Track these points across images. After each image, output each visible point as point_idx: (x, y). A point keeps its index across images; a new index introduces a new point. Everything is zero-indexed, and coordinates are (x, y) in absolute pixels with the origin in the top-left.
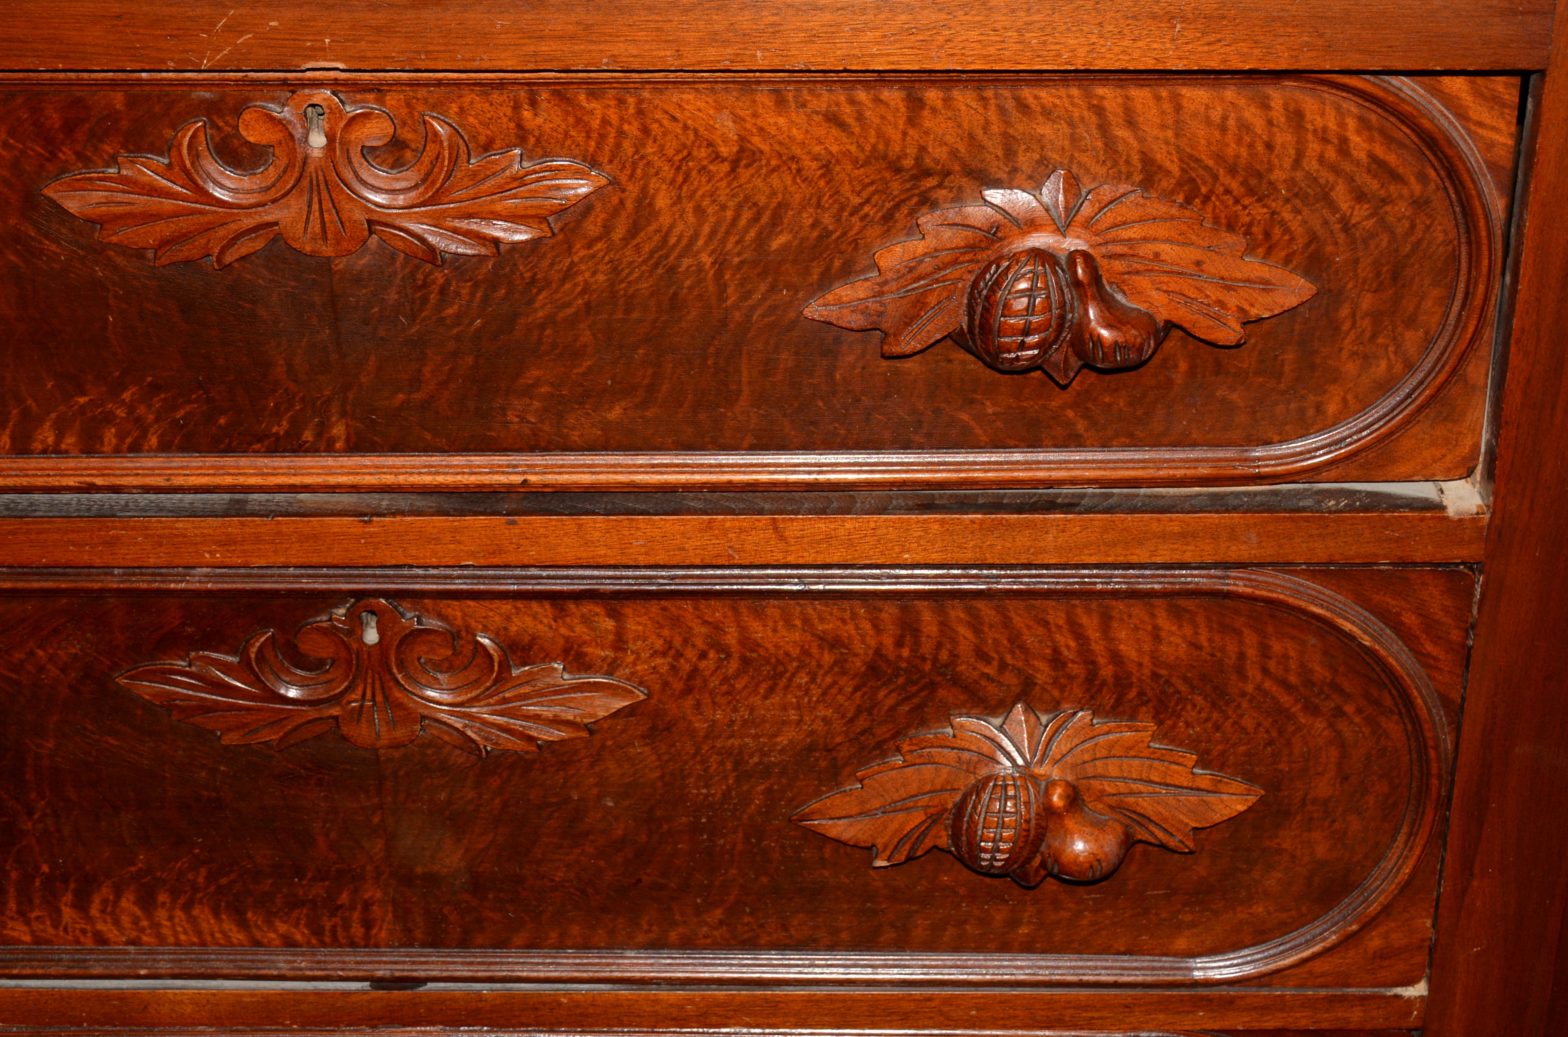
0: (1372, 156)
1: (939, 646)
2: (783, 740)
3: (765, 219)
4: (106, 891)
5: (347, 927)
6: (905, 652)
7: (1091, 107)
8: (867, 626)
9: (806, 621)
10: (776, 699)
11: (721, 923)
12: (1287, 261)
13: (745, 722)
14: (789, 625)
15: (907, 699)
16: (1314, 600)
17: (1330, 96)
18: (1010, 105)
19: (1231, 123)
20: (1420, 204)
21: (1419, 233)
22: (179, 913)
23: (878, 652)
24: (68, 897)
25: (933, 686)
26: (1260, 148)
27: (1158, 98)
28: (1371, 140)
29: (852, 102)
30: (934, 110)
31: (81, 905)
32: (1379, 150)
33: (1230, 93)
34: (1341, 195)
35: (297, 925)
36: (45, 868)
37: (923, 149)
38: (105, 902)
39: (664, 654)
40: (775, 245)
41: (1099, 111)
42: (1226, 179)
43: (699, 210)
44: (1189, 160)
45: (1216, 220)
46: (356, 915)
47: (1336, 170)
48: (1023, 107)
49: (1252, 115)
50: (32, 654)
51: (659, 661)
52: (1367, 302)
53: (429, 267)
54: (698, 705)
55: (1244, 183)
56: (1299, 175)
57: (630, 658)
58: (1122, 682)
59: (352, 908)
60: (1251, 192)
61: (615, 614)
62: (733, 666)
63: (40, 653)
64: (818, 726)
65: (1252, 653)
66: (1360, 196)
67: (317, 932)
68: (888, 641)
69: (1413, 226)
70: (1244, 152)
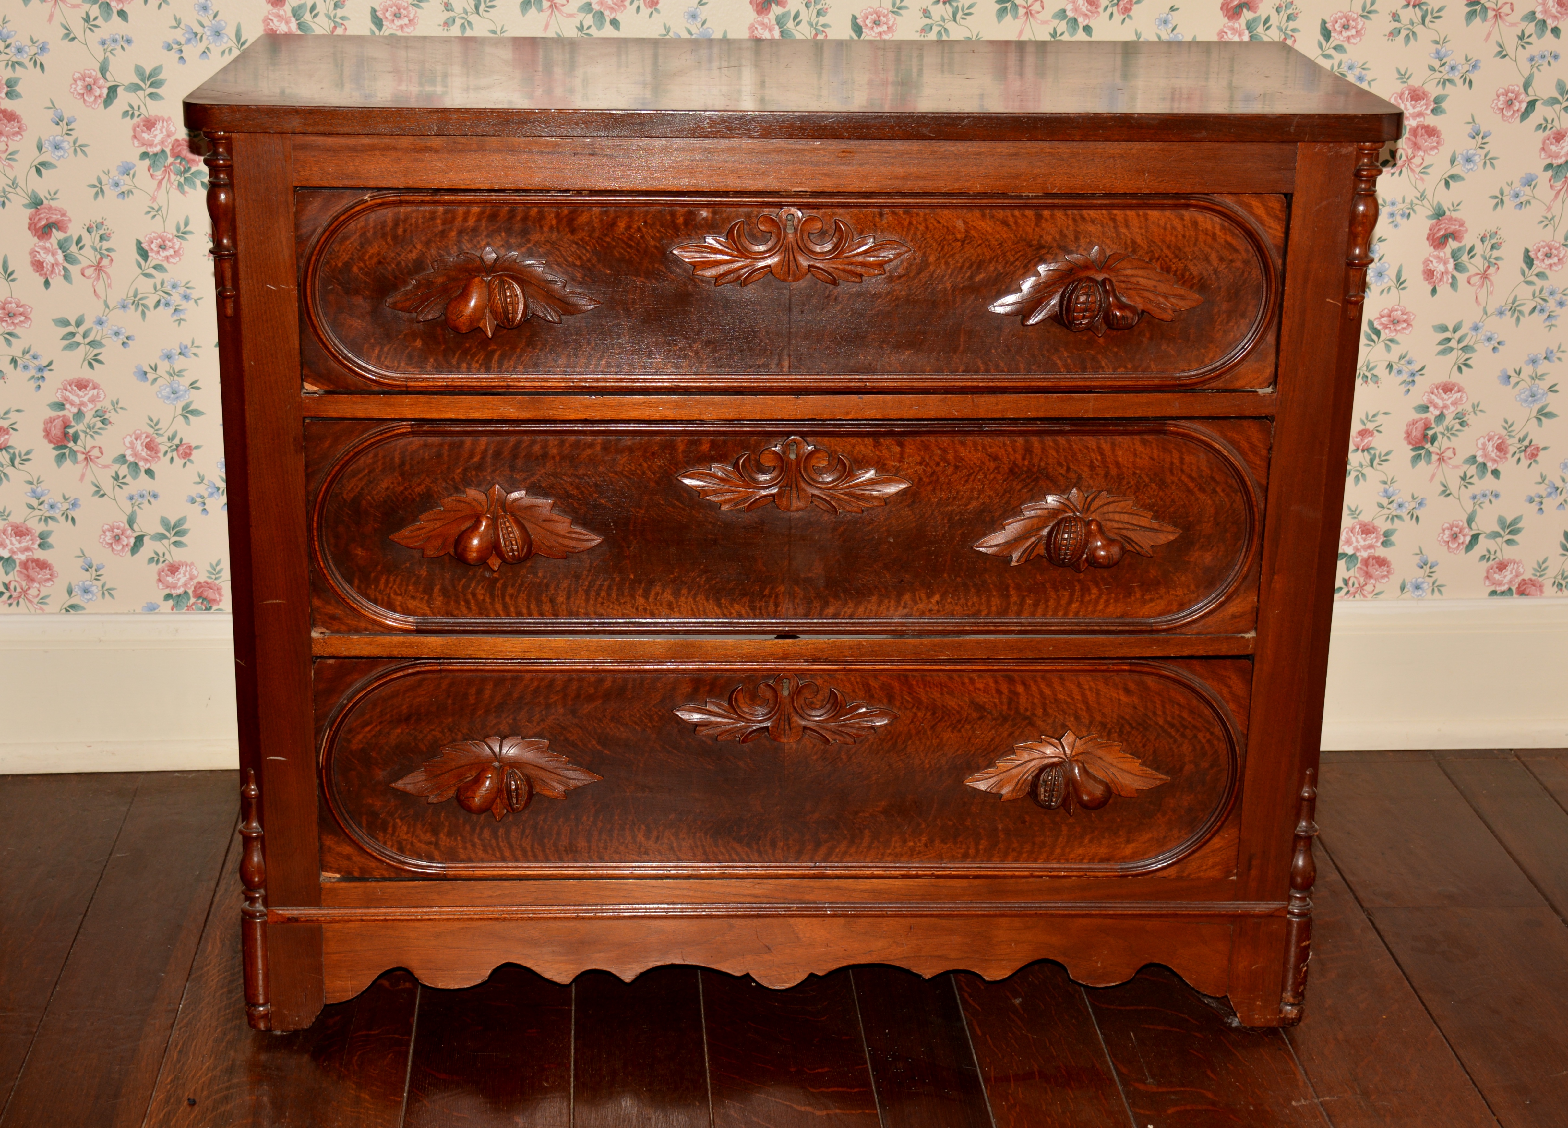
0: (1226, 241)
1: (1041, 459)
2: (971, 507)
3: (974, 267)
4: (658, 588)
5: (767, 607)
6: (1026, 463)
7: (1111, 219)
8: (1010, 450)
9: (984, 447)
10: (968, 486)
11: (937, 602)
12: (1191, 287)
13: (954, 498)
14: (976, 450)
15: (1026, 486)
16: (1203, 434)
17: (1208, 215)
18: (1078, 217)
19: (1168, 226)
20: (1246, 262)
21: (1246, 274)
22: (690, 599)
23: (1014, 462)
24: (641, 591)
25: (1037, 480)
26: (1180, 237)
27: (1138, 215)
28: (1225, 234)
29: (1013, 216)
30: (1046, 220)
31: (646, 596)
32: (1229, 238)
33: (1168, 213)
34: (1213, 257)
35: (744, 607)
36: (632, 576)
37: (1041, 237)
38: (657, 594)
39: (920, 464)
40: (977, 279)
41: (1114, 220)
42: (1166, 251)
43: (947, 263)
44: (1151, 242)
45: (1162, 269)
46: (772, 600)
47: (1211, 247)
48: (1083, 218)
49: (1177, 223)
50: (640, 465)
51: (918, 467)
52: (1225, 306)
53: (832, 287)
54: (934, 490)
55: (1174, 253)
56: (1196, 249)
57: (906, 466)
58: (1120, 477)
59: (770, 596)
60: (1176, 256)
61: (901, 445)
62: (950, 470)
63: (645, 465)
64: (987, 501)
65: (1177, 462)
66: (1221, 259)
67: (753, 609)
68: (1019, 457)
69: (1243, 272)
70: (1173, 239)
